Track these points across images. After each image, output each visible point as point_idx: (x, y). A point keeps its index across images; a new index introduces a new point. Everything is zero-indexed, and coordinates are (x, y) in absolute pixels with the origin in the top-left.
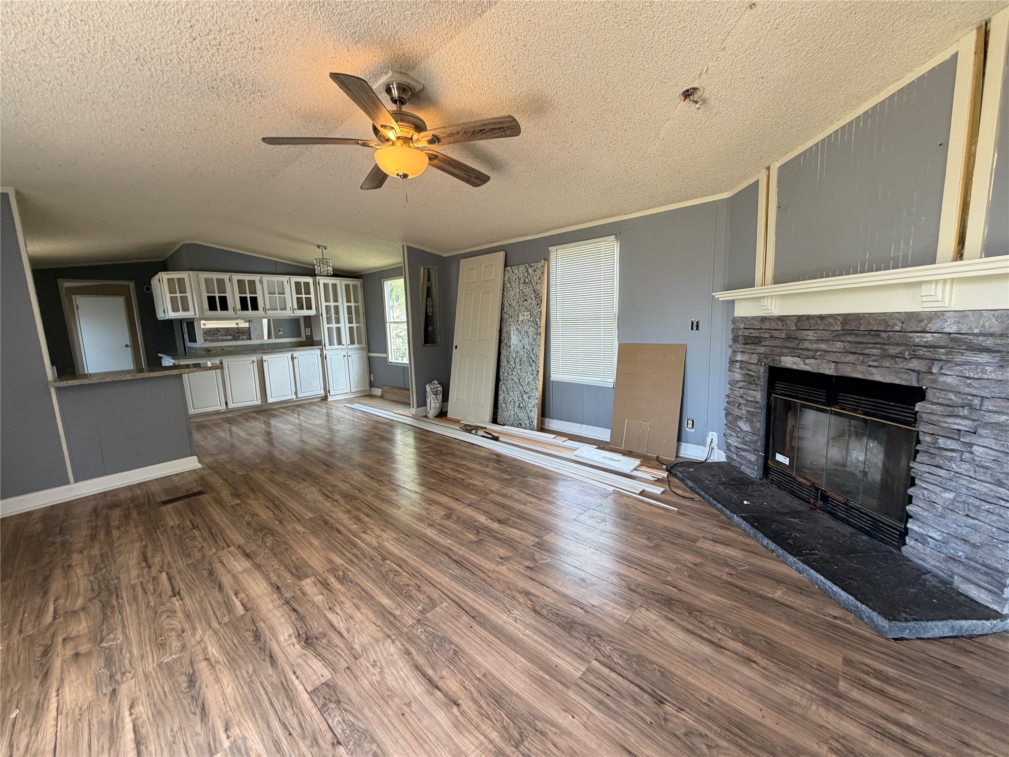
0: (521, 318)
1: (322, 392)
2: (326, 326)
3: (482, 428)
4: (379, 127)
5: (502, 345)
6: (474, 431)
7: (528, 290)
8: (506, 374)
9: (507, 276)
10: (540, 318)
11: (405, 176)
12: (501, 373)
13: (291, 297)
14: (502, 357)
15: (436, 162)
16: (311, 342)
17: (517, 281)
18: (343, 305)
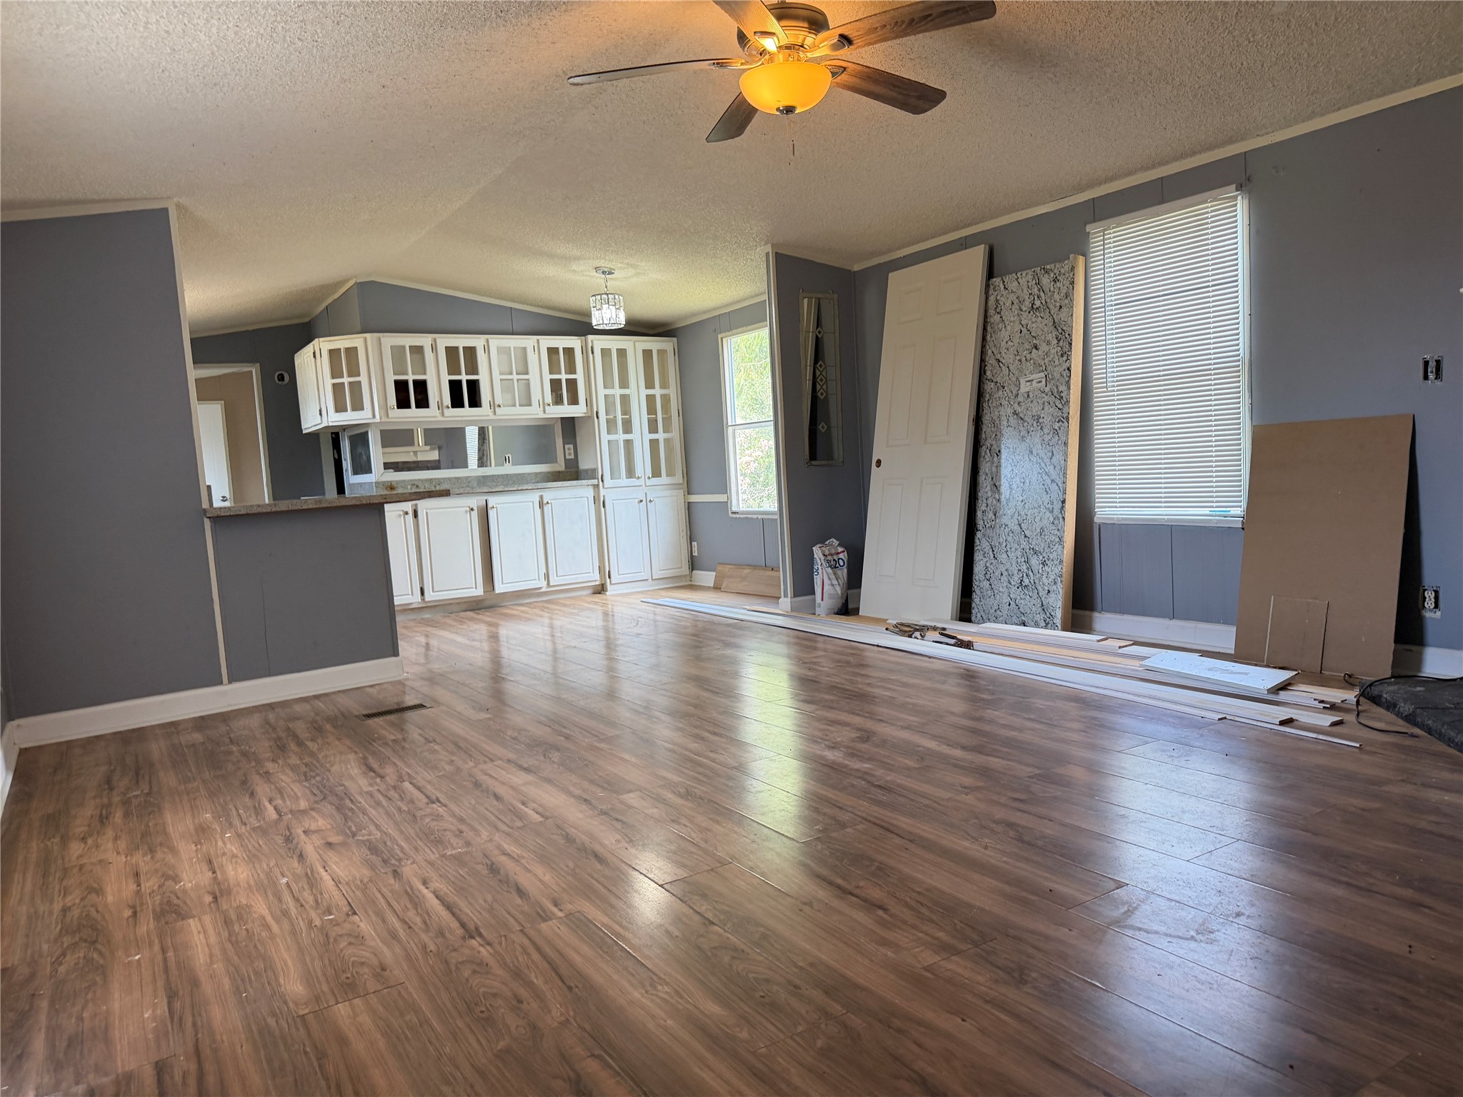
0: (1024, 388)
1: (597, 577)
2: (605, 437)
3: (935, 629)
4: (749, 34)
5: (983, 450)
6: (917, 634)
7: (1040, 325)
8: (991, 515)
9: (992, 299)
10: (1068, 383)
11: (789, 110)
12: (979, 514)
13: (539, 378)
14: (982, 478)
15: (844, 77)
16: (572, 473)
17: (1016, 307)
18: (638, 392)
